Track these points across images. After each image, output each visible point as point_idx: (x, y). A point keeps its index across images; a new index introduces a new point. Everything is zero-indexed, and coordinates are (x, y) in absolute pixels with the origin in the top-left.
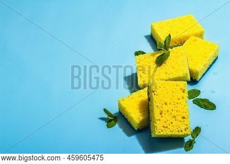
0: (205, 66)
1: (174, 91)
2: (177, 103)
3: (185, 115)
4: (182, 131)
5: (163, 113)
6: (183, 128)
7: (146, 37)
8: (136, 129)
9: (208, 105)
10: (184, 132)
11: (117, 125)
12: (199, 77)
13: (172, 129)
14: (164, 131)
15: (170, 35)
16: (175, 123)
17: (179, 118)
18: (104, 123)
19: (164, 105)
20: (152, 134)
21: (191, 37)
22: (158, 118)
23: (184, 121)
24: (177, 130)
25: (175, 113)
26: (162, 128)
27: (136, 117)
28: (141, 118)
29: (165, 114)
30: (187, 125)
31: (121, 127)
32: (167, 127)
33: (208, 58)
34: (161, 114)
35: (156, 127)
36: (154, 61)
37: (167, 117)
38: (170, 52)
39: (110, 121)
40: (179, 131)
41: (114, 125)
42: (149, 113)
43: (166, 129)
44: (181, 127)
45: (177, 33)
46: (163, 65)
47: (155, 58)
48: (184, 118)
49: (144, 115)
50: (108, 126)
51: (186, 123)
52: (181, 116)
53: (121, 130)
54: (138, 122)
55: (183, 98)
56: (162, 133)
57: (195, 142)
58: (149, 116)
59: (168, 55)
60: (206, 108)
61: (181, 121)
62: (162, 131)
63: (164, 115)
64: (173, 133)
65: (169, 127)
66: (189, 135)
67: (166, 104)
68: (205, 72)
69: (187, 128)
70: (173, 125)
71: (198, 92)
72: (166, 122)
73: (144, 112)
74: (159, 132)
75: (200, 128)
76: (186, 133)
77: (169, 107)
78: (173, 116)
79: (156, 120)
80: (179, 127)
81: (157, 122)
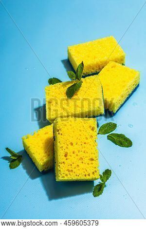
0: (122, 96)
1: (82, 129)
2: (85, 143)
3: (93, 156)
4: (89, 175)
5: (68, 154)
6: (91, 172)
7: (63, 61)
8: (41, 171)
9: (123, 141)
10: (92, 176)
11: (21, 166)
12: (116, 109)
13: (78, 172)
14: (69, 176)
15: (82, 63)
16: (81, 166)
17: (86, 160)
18: (7, 163)
19: (70, 146)
21: (110, 62)
22: (63, 161)
23: (92, 163)
24: (83, 174)
25: (81, 154)
26: (67, 173)
27: (40, 157)
28: (45, 160)
29: (71, 156)
30: (95, 168)
31: (24, 168)
32: (72, 171)
33: (127, 88)
34: (66, 156)
35: (60, 171)
36: (65, 92)
37: (72, 159)
39: (14, 160)
40: (85, 176)
41: (17, 166)
42: (54, 154)
43: (71, 173)
44: (88, 170)
45: (95, 58)
46: (75, 97)
48: (92, 160)
49: (49, 155)
50: (11, 167)
51: (94, 165)
52: (89, 158)
54: (42, 164)
55: (92, 137)
56: (66, 178)
57: (105, 186)
58: (54, 157)
59: (80, 86)
60: (121, 144)
61: (88, 164)
62: (67, 175)
63: (69, 157)
64: (79, 178)
65: (74, 170)
66: (97, 179)
67: (72, 144)
68: (123, 102)
69: (96, 171)
70: (79, 168)
71: (114, 126)
72: (71, 165)
73: (49, 152)
74: (63, 177)
75: (110, 171)
76: (94, 177)
77: (75, 148)
78: (79, 157)
79: (60, 163)
80: (86, 171)
81: (61, 165)
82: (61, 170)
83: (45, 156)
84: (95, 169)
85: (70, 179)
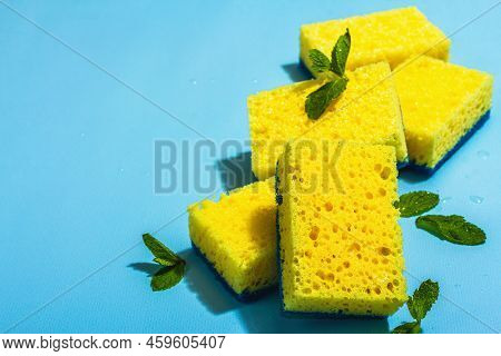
1: (356, 170)
2: (365, 208)
3: (389, 243)
4: (378, 291)
5: (320, 234)
6: (382, 281)
7: (286, 68)
8: (239, 290)
9: (461, 233)
10: (385, 294)
11: (182, 284)
13: (347, 282)
14: (323, 289)
16: (356, 264)
17: (370, 252)
18: (145, 279)
19: (323, 211)
20: (285, 301)
22: (304, 249)
23: (385, 262)
24: (362, 285)
25: (356, 235)
26: (318, 279)
27: (239, 252)
28: (254, 255)
29: (327, 237)
30: (394, 273)
31: (192, 288)
32: (331, 277)
34: (313, 236)
35: (298, 274)
36: (302, 104)
37: (334, 245)
38: (347, 81)
39: (166, 270)
40: (368, 291)
41: (172, 283)
42: (279, 238)
43: (329, 283)
44: (374, 277)
46: (328, 114)
47: (304, 97)
48: (385, 251)
49: (262, 246)
50: (155, 286)
51: (391, 266)
52: (378, 246)
53: (195, 295)
54: (244, 267)
55: (383, 193)
56: (315, 294)
57: (420, 332)
58: (279, 248)
61: (375, 262)
62: (316, 287)
63: (323, 240)
64: (350, 296)
65: (336, 274)
66: (401, 305)
67: (329, 207)
69: (396, 283)
70: (350, 270)
71: (432, 199)
72: (329, 261)
73: (263, 238)
74: (307, 291)
75: (436, 285)
76: (392, 296)
77: (339, 217)
78: (350, 243)
79: (297, 253)
80: (370, 278)
81: (300, 260)
82: (302, 271)
83: (253, 248)
84: (395, 277)
85: (326, 296)
